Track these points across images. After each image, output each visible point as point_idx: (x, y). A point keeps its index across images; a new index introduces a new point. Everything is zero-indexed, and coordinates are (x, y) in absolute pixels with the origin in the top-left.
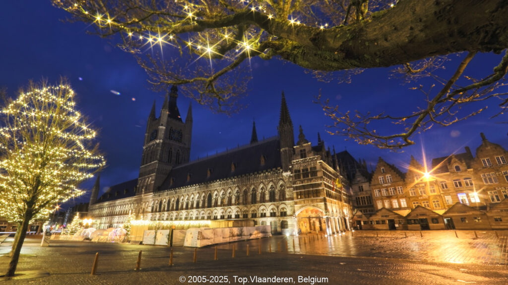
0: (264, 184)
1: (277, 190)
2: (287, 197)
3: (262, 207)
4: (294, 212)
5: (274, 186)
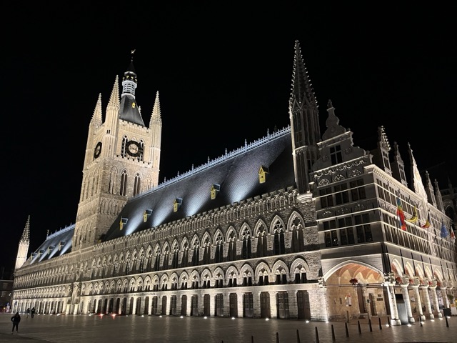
0: (263, 219)
1: (287, 231)
2: (306, 243)
3: (262, 265)
4: (321, 274)
5: (282, 223)
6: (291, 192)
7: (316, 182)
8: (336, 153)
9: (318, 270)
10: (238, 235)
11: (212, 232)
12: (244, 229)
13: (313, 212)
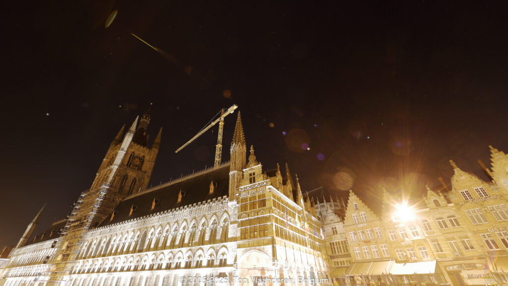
1: (219, 227)
2: (230, 236)
3: (200, 252)
4: (236, 260)
5: (217, 221)
6: (225, 199)
7: (240, 194)
8: (252, 176)
9: (234, 257)
10: (188, 228)
11: (171, 225)
12: (193, 223)
13: (236, 214)
